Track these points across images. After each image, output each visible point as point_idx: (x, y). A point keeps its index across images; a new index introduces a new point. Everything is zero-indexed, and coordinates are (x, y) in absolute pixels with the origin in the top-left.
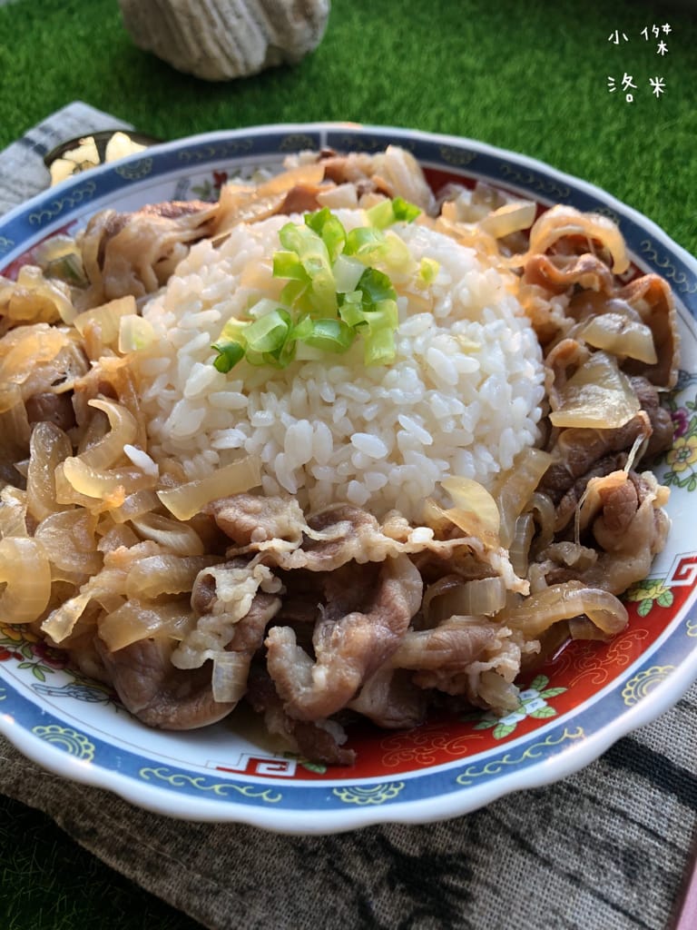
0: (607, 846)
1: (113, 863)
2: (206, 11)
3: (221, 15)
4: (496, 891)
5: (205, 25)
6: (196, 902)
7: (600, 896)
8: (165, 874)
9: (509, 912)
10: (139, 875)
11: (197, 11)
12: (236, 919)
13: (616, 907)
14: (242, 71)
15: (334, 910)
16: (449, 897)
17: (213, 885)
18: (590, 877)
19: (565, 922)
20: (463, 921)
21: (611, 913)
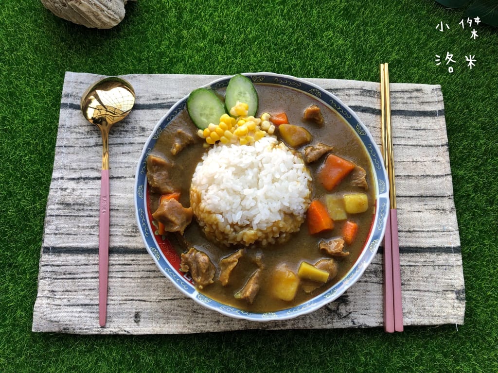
0: (370, 272)
1: (276, 329)
2: (98, 7)
3: (104, 5)
4: (352, 292)
5: (100, 13)
6: (296, 326)
7: (372, 282)
8: (286, 325)
9: (356, 295)
10: (282, 328)
11: (95, 9)
12: (305, 324)
13: (375, 283)
14: (120, 21)
15: (322, 312)
16: (344, 298)
17: (296, 321)
18: (369, 280)
19: (367, 291)
20: (348, 301)
21: (375, 284)
